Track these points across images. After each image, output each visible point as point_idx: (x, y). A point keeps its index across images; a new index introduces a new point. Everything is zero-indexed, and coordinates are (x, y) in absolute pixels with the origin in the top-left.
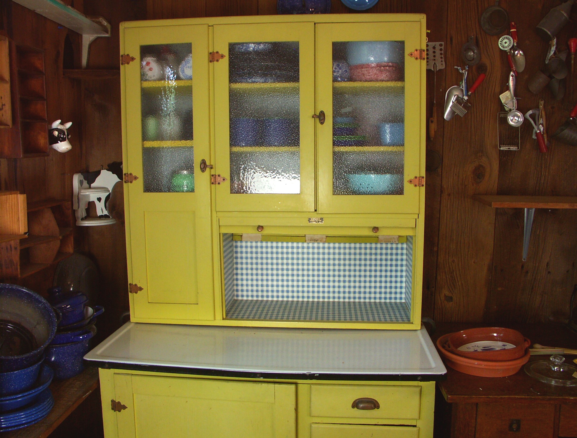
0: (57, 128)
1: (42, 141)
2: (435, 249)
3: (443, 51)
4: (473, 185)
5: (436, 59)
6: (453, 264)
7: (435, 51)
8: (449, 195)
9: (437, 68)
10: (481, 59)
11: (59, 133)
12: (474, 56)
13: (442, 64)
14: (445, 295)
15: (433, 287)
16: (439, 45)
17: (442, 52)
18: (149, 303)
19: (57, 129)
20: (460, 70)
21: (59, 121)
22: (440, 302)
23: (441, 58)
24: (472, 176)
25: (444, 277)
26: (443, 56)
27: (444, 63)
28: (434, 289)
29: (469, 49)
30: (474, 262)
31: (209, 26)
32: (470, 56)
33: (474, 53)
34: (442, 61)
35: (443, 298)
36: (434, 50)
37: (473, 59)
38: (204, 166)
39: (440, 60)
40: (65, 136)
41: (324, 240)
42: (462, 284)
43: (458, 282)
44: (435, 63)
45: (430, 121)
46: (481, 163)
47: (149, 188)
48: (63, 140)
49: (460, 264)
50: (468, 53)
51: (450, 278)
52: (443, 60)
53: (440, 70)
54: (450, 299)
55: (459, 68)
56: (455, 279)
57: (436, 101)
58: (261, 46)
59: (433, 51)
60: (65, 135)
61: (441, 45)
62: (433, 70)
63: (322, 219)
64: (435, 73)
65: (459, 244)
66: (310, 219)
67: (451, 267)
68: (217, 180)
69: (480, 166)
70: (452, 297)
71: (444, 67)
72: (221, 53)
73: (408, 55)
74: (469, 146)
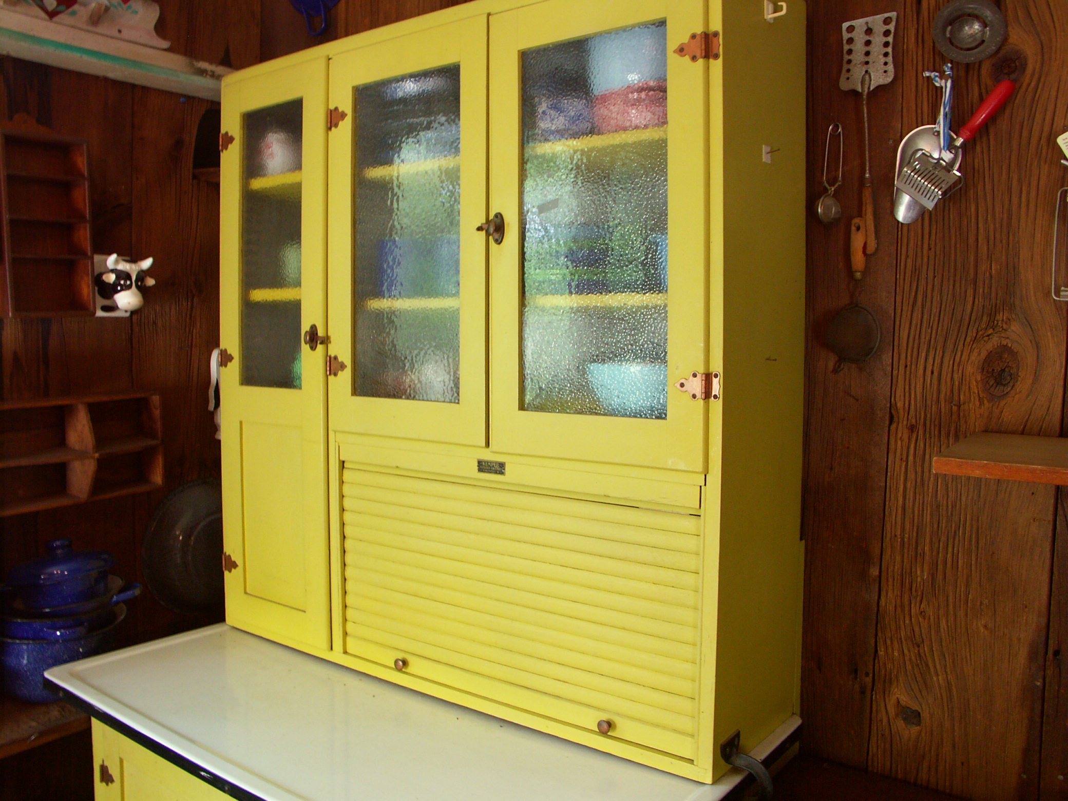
0: (115, 269)
1: (86, 289)
2: (875, 572)
3: (892, 35)
4: (981, 404)
5: (871, 61)
6: (921, 619)
7: (871, 39)
8: (912, 428)
9: (872, 82)
10: (1005, 40)
11: (117, 277)
12: (983, 33)
13: (885, 72)
14: (899, 702)
15: (867, 675)
16: (882, 23)
17: (890, 39)
18: (246, 593)
19: (112, 271)
20: (937, 79)
21: (114, 256)
22: (885, 721)
23: (886, 55)
24: (979, 379)
25: (896, 654)
26: (890, 50)
27: (890, 68)
28: (869, 680)
29: (959, 19)
30: (985, 627)
31: (329, 60)
32: (972, 36)
33: (985, 25)
34: (886, 64)
35: (892, 711)
36: (868, 38)
37: (983, 41)
38: (314, 338)
39: (883, 60)
42: (949, 684)
43: (937, 675)
44: (867, 72)
45: (853, 229)
46: (1004, 342)
47: (249, 378)
48: (128, 287)
49: (943, 623)
50: (961, 28)
51: (913, 658)
52: (890, 59)
53: (880, 88)
54: (913, 717)
55: (933, 74)
56: (927, 665)
57: (870, 173)
59: (864, 41)
61: (887, 21)
62: (860, 91)
63: (502, 465)
64: (865, 97)
65: (940, 567)
66: (480, 463)
67: (917, 629)
68: (332, 366)
69: (1005, 348)
70: (919, 713)
71: (890, 79)
72: (340, 110)
73: (675, 52)
74: (970, 292)
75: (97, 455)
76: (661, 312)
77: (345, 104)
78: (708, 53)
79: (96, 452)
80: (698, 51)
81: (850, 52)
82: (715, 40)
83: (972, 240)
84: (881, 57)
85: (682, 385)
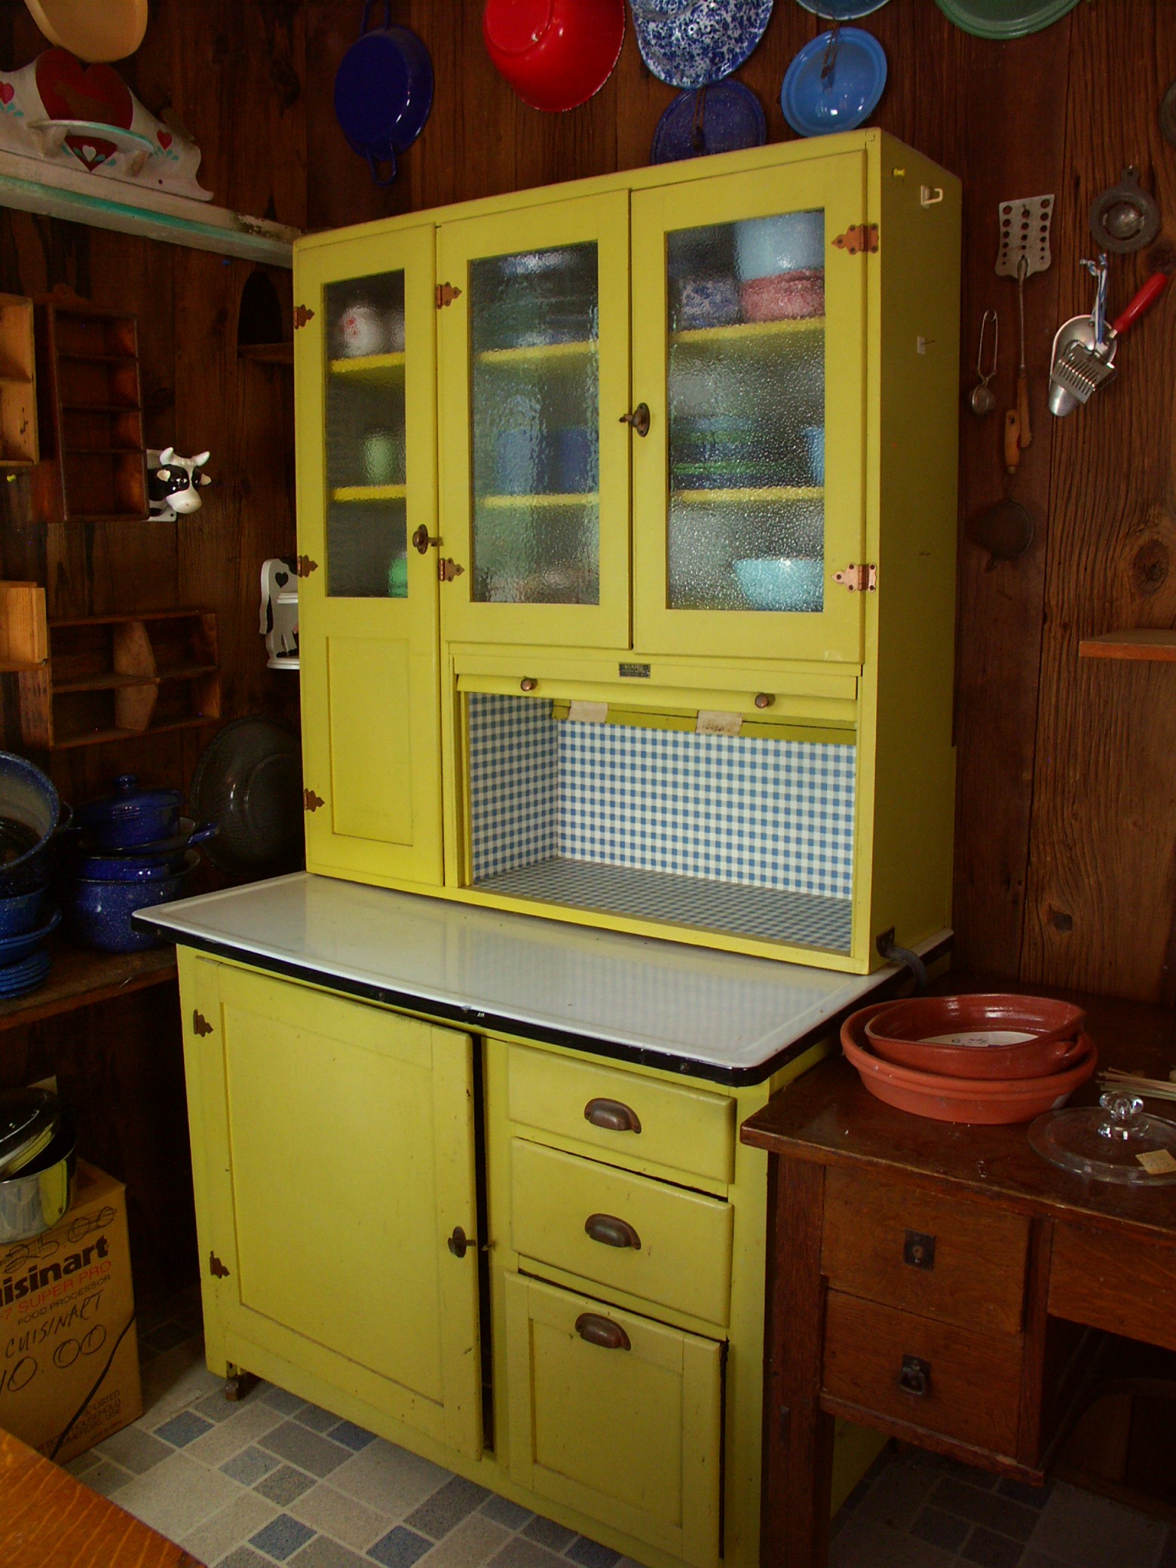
0: (170, 465)
1: (138, 489)
2: (1027, 776)
3: (1049, 219)
4: (1133, 599)
5: (1028, 246)
6: (1073, 821)
7: (1028, 222)
8: (1065, 627)
9: (1029, 268)
10: (1159, 231)
11: (173, 475)
12: (1139, 222)
13: (1042, 258)
14: (1050, 908)
15: (1020, 883)
16: (1039, 206)
17: (1048, 223)
18: (334, 833)
19: (167, 467)
20: (1094, 268)
21: (171, 450)
22: (1037, 928)
23: (1043, 240)
24: (1131, 573)
25: (1048, 859)
26: (1047, 234)
27: (1047, 254)
28: (1022, 888)
29: (1116, 207)
30: (1135, 824)
31: (436, 227)
32: (1128, 224)
33: (1140, 214)
34: (1043, 249)
35: (1044, 918)
36: (1024, 221)
37: (1138, 231)
38: (423, 540)
39: (1040, 245)
40: (185, 481)
41: (737, 729)
42: (1099, 884)
43: (1089, 877)
44: (1023, 257)
45: (1008, 421)
46: (1156, 537)
47: (337, 588)
48: (185, 487)
49: (1095, 823)
50: (1117, 218)
51: (1065, 862)
52: (1047, 244)
53: (1036, 275)
54: (1063, 921)
55: (1089, 263)
56: (1079, 868)
57: (1026, 364)
58: (552, 260)
59: (1021, 224)
60: (187, 478)
61: (1045, 204)
62: (1016, 276)
63: (647, 667)
64: (1021, 283)
65: (1092, 767)
66: (622, 666)
67: (1069, 831)
68: (445, 570)
69: (1155, 544)
70: (1071, 918)
71: (1046, 266)
72: (453, 286)
73: (833, 243)
74: (1123, 487)
75: (158, 680)
76: (819, 504)
77: (460, 280)
78: (867, 247)
79: (157, 677)
80: (857, 240)
81: (1007, 234)
82: (873, 232)
83: (1125, 435)
84: (1038, 241)
85: (839, 577)
